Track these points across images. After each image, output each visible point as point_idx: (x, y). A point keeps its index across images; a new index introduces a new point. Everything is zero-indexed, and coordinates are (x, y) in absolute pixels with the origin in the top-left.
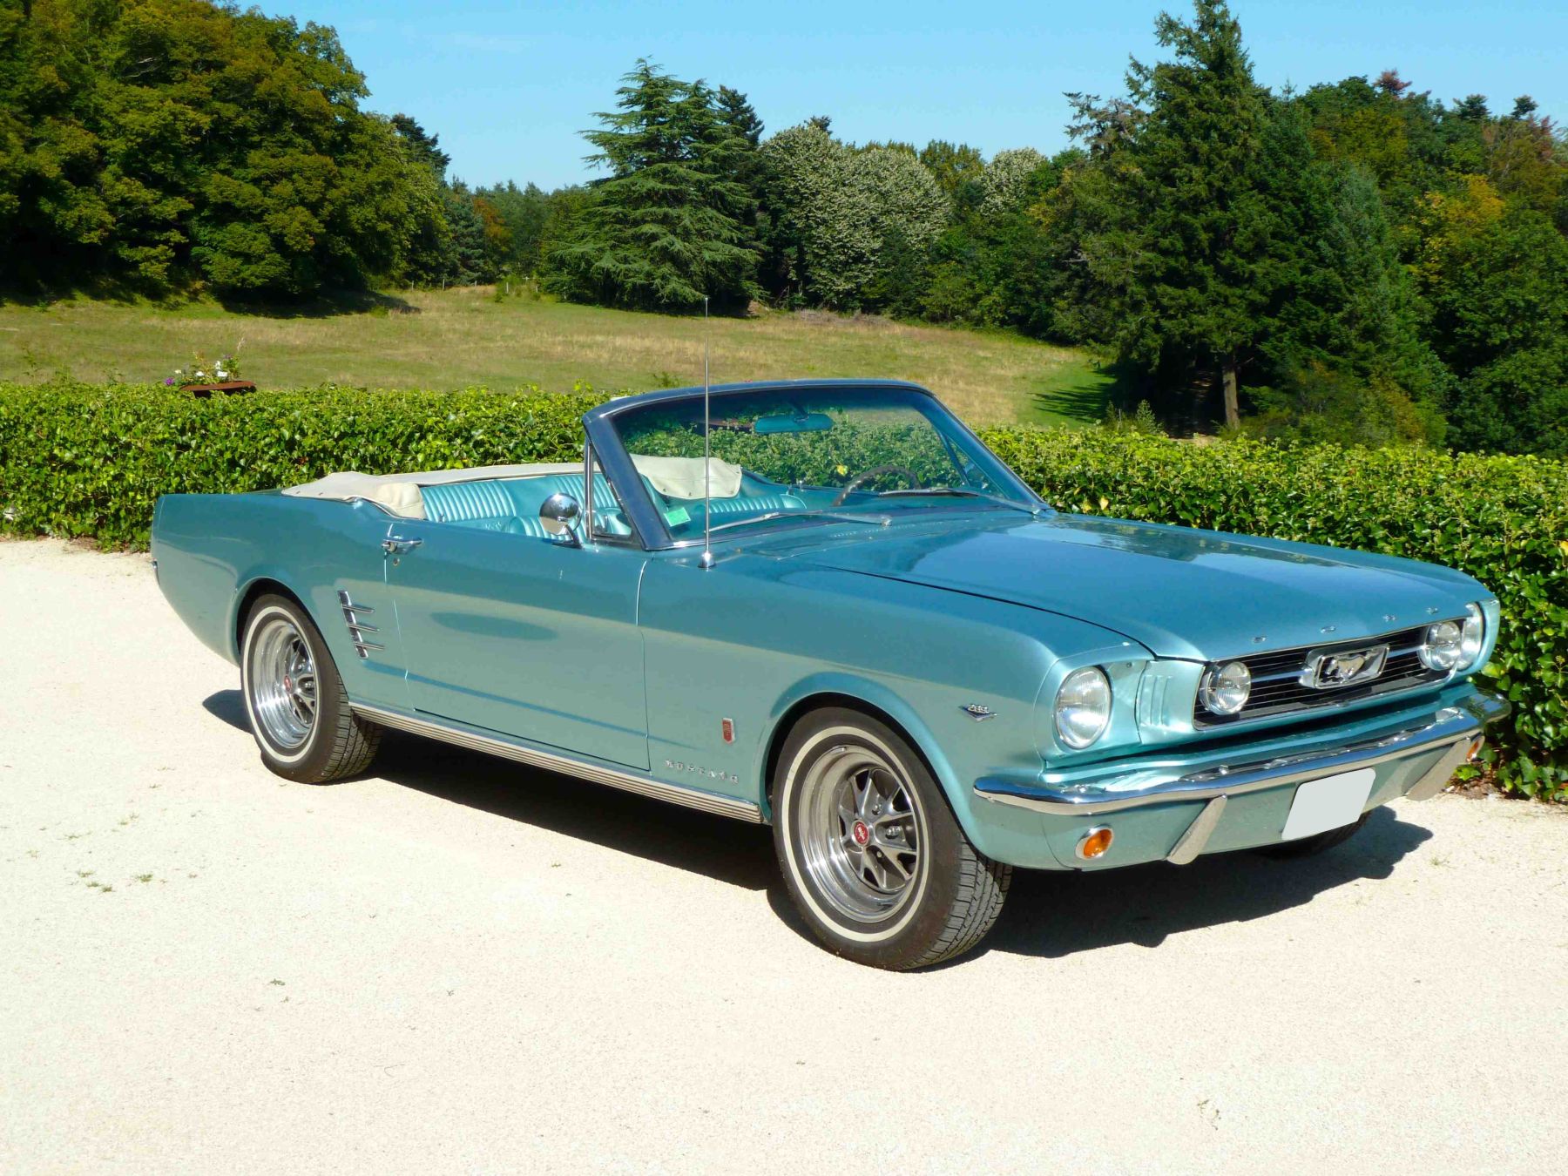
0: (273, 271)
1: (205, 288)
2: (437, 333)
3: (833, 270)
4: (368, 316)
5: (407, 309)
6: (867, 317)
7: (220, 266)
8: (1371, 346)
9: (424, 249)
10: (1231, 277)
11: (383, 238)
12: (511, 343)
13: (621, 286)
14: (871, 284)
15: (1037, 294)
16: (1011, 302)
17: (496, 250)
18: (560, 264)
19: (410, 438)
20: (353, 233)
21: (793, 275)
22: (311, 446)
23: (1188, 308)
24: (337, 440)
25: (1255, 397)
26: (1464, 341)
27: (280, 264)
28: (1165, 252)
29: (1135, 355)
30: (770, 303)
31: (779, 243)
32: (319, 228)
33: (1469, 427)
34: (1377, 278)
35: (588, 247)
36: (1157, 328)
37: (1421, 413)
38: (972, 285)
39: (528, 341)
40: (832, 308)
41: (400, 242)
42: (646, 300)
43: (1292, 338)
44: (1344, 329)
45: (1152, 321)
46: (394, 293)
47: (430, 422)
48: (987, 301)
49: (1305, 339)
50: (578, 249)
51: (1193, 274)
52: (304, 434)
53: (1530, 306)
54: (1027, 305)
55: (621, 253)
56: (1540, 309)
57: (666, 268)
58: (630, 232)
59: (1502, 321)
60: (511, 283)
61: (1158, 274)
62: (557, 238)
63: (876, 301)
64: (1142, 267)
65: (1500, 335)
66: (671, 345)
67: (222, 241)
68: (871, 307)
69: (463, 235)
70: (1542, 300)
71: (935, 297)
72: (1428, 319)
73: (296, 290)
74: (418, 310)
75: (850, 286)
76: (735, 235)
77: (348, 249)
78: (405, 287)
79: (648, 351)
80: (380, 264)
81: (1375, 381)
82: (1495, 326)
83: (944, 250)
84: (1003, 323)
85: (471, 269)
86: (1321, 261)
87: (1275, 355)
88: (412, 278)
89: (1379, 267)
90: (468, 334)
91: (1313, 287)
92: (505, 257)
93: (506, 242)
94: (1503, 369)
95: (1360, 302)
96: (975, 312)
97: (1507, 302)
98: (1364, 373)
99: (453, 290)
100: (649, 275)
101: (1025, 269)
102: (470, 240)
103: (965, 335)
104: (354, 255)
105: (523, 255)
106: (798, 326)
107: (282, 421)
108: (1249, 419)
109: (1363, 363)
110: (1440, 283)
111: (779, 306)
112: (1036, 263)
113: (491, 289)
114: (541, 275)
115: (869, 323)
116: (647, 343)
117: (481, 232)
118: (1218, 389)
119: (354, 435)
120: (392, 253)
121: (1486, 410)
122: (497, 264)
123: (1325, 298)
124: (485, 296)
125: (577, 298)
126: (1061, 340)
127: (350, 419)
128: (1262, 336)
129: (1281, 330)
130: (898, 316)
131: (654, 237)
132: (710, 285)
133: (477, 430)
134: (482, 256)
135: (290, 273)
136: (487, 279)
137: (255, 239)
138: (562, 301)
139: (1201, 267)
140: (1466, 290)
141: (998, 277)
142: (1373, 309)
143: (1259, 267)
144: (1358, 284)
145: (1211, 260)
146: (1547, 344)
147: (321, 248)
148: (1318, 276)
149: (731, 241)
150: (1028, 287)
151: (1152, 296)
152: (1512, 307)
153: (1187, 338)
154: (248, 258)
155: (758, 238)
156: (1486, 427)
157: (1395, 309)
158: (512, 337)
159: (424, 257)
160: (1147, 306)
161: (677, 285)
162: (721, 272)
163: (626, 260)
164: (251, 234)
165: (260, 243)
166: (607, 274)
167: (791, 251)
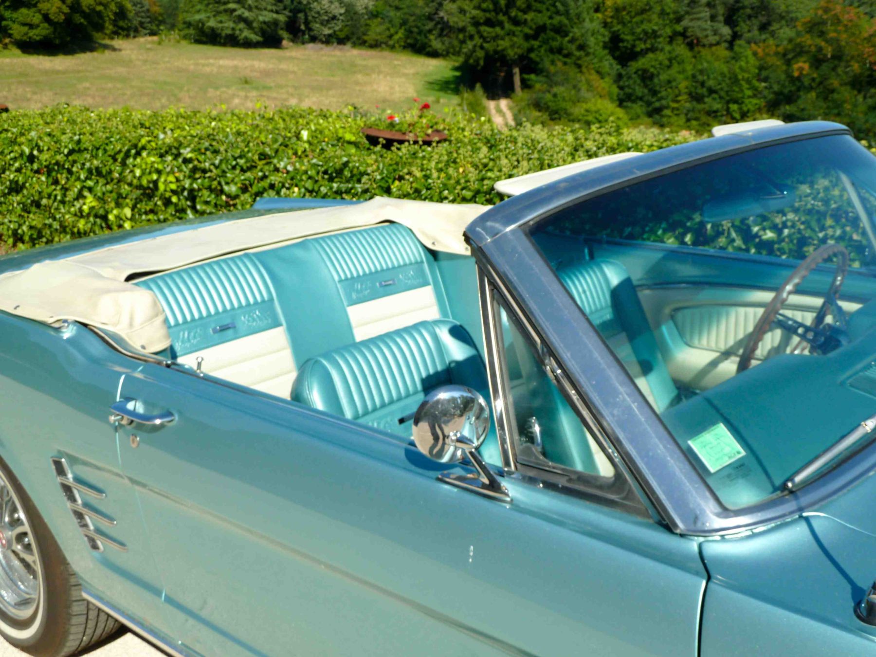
0: (45, 32)
1: (11, 42)
2: (131, 61)
3: (322, 24)
4: (95, 54)
5: (114, 49)
6: (341, 47)
7: (18, 31)
8: (582, 53)
9: (120, 20)
10: (516, 22)
11: (99, 14)
12: (168, 65)
13: (219, 35)
14: (341, 30)
15: (420, 33)
16: (407, 37)
17: (156, 19)
18: (189, 25)
19: (127, 155)
20: (83, 12)
21: (303, 27)
22: (46, 161)
23: (496, 38)
24: (67, 156)
25: (529, 80)
26: (623, 50)
27: (48, 29)
28: (484, 11)
29: (471, 61)
30: (293, 41)
31: (295, 11)
32: (66, 10)
33: (627, 90)
34: (584, 20)
35: (202, 16)
36: (482, 47)
37: (606, 85)
38: (388, 29)
39: (176, 64)
40: (323, 42)
41: (108, 16)
42: (232, 41)
43: (546, 51)
44: (569, 45)
45: (479, 44)
46: (107, 42)
47: (144, 141)
48: (396, 37)
49: (552, 51)
50: (197, 17)
51: (498, 21)
52: (40, 151)
53: (654, 32)
54: (416, 39)
55: (219, 18)
56: (659, 33)
57: (242, 25)
58: (222, 8)
59: (640, 39)
60: (166, 35)
61: (482, 21)
62: (187, 12)
63: (344, 39)
64: (473, 18)
65: (640, 46)
66: (248, 63)
67: (17, 18)
68: (341, 42)
69: (139, 12)
70: (659, 29)
71: (371, 36)
72: (607, 39)
73: (57, 41)
74: (120, 50)
75: (330, 32)
76: (274, 8)
77: (82, 20)
78: (112, 39)
79: (236, 67)
80: (100, 28)
81: (584, 70)
82: (637, 42)
83: (375, 13)
84: (404, 47)
85: (144, 28)
86: (558, 13)
87: (538, 59)
88: (116, 34)
89: (585, 15)
90: (145, 61)
91: (554, 26)
92: (161, 22)
93: (161, 14)
94: (642, 63)
95: (576, 31)
96: (391, 43)
97: (644, 30)
98: (579, 66)
99: (137, 39)
100: (233, 29)
101: (414, 21)
102: (143, 14)
103: (387, 53)
104: (85, 23)
105: (169, 21)
106: (307, 52)
107: (22, 139)
108: (526, 90)
109: (579, 62)
110: (612, 22)
111: (297, 42)
112: (419, 18)
113: (155, 38)
114: (180, 30)
115: (340, 50)
116: (235, 62)
117: (148, 10)
118: (510, 77)
119: (80, 151)
120: (105, 22)
121: (635, 82)
122: (158, 26)
123: (560, 30)
124: (152, 42)
125: (198, 41)
126: (434, 54)
127: (76, 138)
128: (531, 50)
129: (540, 47)
130: (354, 45)
131: (234, 10)
132: (263, 33)
133: (185, 147)
134: (150, 22)
135: (54, 33)
136: (153, 33)
137: (34, 16)
138: (191, 43)
139: (501, 17)
140: (624, 24)
141: (401, 25)
142: (583, 35)
143: (529, 17)
144: (575, 23)
145: (506, 13)
146: (662, 50)
147: (68, 20)
148: (557, 19)
149: (272, 11)
150: (415, 30)
151: (479, 32)
152: (645, 33)
153: (496, 52)
154: (31, 26)
155: (285, 9)
156: (634, 90)
157: (593, 35)
158: (168, 62)
159: (121, 23)
160: (476, 37)
161: (247, 34)
162: (268, 26)
163: (221, 22)
164: (32, 14)
165: (37, 19)
166: (213, 29)
167: (301, 16)
